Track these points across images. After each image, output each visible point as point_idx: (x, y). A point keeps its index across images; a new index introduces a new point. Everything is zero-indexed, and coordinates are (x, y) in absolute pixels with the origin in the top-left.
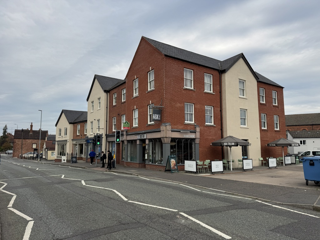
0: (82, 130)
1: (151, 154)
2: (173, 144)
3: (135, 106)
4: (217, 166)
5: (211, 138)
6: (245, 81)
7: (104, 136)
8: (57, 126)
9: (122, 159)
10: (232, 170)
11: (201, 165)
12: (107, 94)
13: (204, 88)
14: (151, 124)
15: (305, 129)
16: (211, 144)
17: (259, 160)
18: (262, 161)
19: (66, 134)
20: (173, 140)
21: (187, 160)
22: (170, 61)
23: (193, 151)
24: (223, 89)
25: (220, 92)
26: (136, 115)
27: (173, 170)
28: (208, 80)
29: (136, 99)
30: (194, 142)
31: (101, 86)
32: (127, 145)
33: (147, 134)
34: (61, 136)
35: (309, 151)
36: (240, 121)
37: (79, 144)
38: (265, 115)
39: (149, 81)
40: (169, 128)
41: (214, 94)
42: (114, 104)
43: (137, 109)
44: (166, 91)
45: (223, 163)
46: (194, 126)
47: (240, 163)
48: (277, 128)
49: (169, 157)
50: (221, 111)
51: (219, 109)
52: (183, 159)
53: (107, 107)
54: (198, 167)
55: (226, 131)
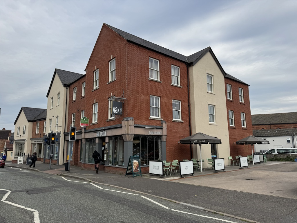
0: (42, 129)
1: (111, 154)
2: (137, 142)
3: (95, 100)
4: (187, 167)
5: (179, 135)
6: (213, 76)
7: (62, 135)
8: (16, 124)
9: (80, 161)
10: (202, 171)
11: (168, 167)
12: (67, 88)
13: (171, 80)
14: (111, 119)
15: (263, 128)
16: (179, 142)
17: (229, 159)
18: (231, 160)
19: (24, 133)
20: (136, 137)
21: (153, 160)
22: (133, 48)
23: (159, 150)
24: (191, 83)
25: (188, 86)
26: (96, 109)
27: (136, 174)
28: (175, 73)
29: (95, 92)
30: (161, 139)
31: (61, 80)
32: (86, 144)
33: (107, 131)
34: (19, 136)
35: (273, 149)
36: (208, 117)
37: (37, 143)
38: (232, 112)
39: (110, 71)
40: (132, 123)
41: (182, 87)
42: (74, 99)
43: (97, 103)
44: (128, 81)
45: (193, 164)
46: (161, 122)
47: (210, 162)
48: (244, 126)
49: (131, 158)
50: (189, 106)
51: (187, 104)
52: (148, 159)
53: (66, 103)
54: (165, 169)
55: (195, 128)
